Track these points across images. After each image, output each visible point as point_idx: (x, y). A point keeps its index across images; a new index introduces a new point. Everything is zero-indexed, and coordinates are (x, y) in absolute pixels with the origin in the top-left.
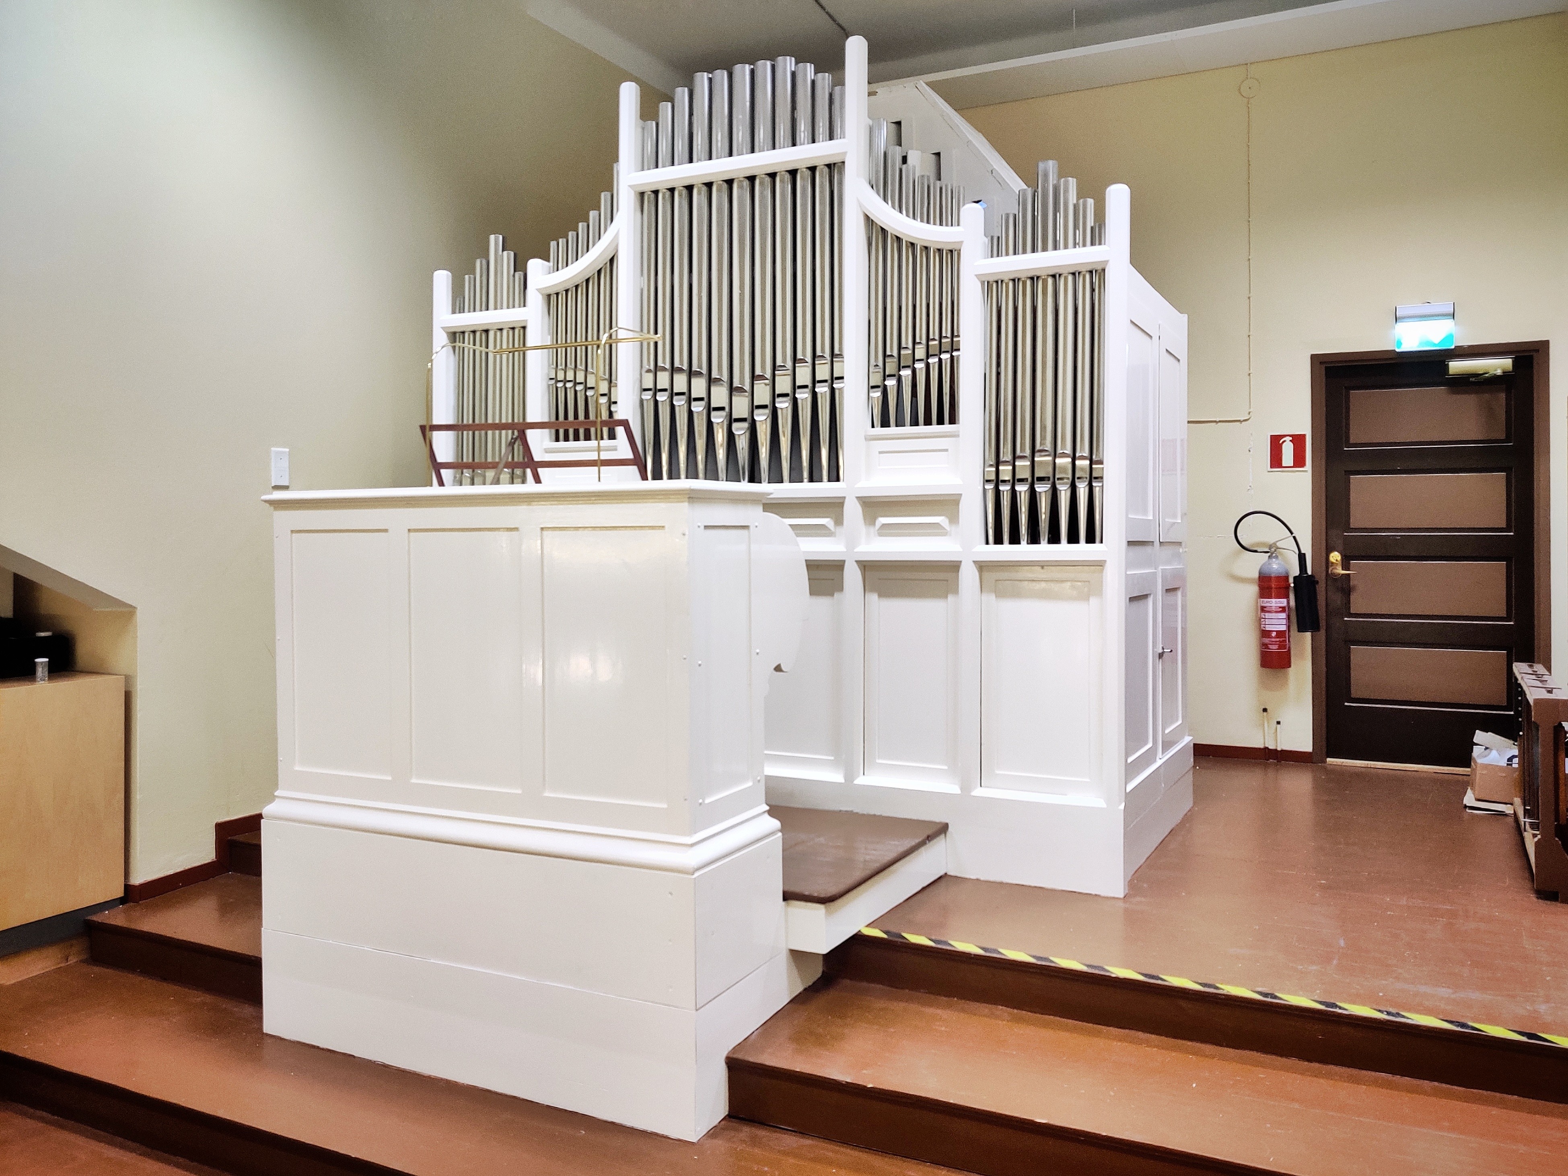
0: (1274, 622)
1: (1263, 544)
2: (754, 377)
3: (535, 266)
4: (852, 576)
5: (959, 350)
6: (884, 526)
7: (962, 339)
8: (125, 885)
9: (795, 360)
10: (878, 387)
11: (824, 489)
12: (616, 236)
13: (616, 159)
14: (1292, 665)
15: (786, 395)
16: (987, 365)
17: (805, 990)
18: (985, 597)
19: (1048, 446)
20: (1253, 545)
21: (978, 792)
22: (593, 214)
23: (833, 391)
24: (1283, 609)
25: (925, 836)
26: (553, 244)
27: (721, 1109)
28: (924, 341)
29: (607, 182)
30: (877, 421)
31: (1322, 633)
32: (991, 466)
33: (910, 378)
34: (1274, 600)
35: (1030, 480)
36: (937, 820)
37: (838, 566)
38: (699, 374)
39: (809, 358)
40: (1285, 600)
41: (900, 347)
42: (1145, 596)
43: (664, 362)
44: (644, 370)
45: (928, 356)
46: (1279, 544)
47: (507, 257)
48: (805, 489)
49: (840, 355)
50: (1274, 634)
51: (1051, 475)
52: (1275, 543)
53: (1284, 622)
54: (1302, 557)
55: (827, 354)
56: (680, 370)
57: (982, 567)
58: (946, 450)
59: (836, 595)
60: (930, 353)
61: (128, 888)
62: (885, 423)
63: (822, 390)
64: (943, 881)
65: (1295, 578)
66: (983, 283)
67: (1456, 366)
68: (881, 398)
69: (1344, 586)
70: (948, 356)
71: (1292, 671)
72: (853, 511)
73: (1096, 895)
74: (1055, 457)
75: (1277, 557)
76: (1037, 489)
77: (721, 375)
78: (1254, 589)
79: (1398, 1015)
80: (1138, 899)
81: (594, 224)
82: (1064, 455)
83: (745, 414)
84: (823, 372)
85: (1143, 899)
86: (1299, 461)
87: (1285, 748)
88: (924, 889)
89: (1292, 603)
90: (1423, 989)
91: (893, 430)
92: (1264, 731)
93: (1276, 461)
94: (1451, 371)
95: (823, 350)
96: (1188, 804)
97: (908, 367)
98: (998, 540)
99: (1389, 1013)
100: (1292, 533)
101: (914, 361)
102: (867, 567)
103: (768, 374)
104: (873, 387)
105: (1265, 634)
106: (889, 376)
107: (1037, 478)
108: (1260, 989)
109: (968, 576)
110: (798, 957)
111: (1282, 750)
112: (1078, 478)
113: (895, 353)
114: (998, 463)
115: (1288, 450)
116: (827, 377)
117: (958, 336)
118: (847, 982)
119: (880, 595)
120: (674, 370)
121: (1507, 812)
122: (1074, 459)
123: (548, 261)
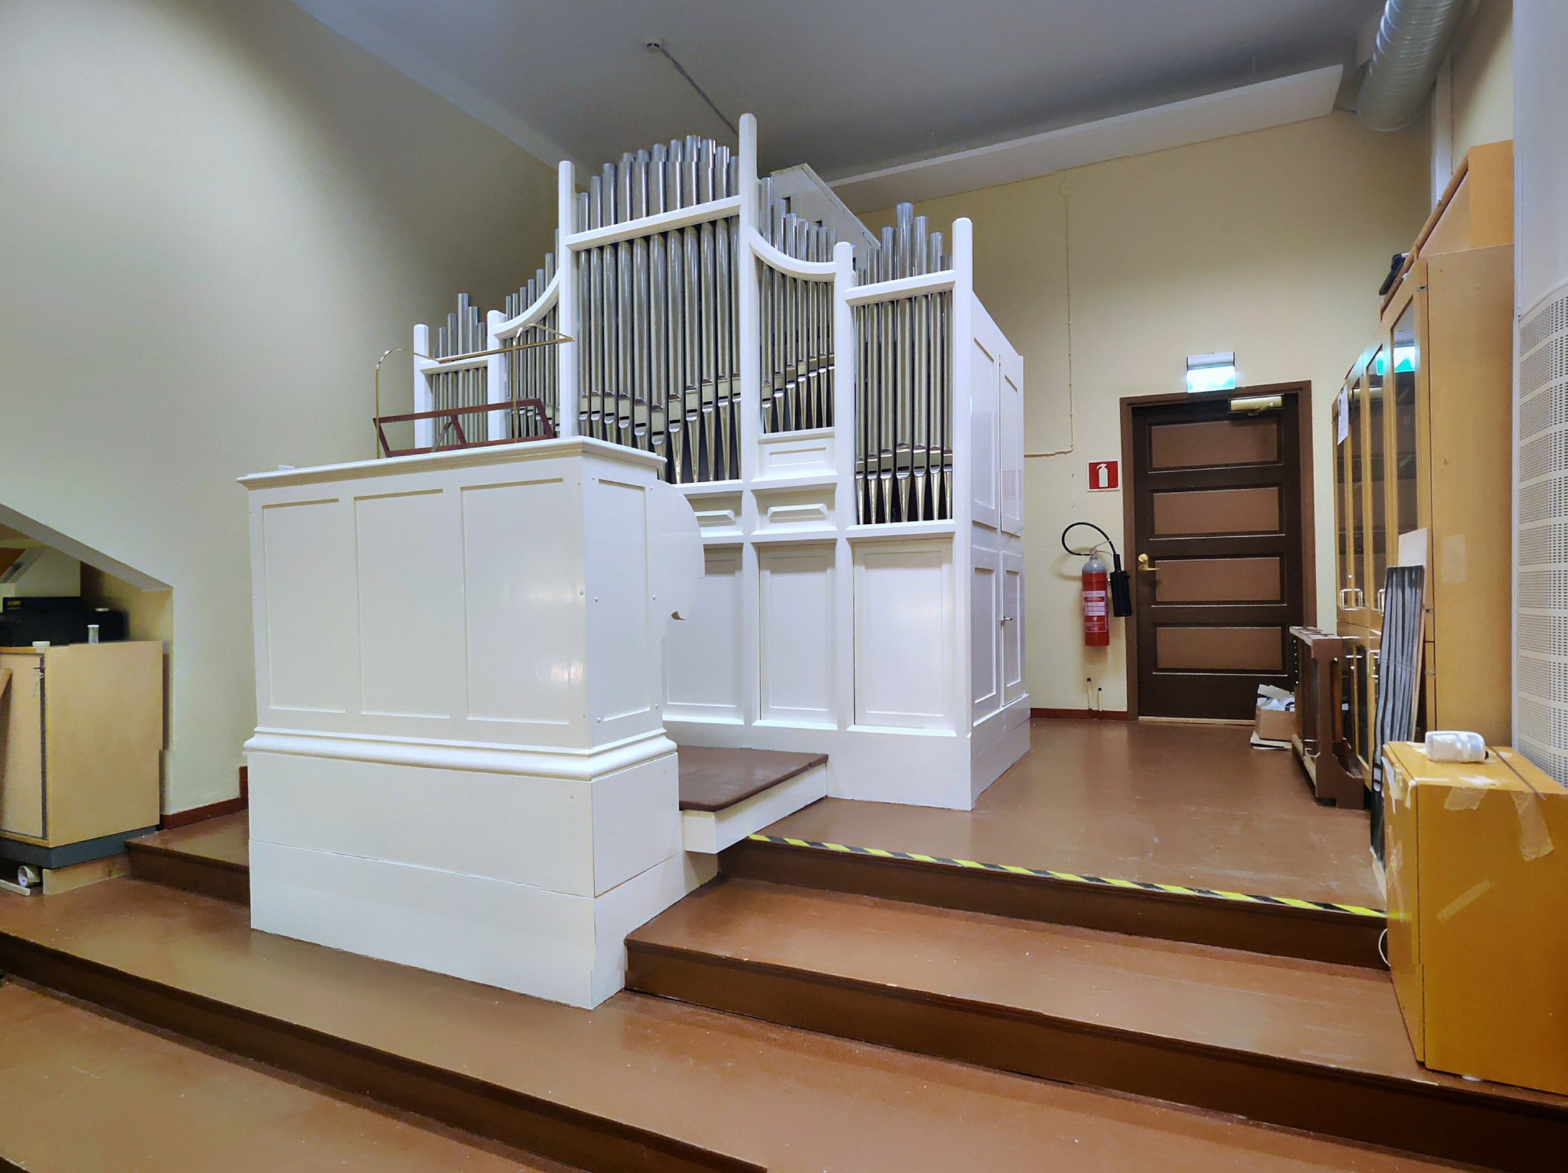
0: (1095, 609)
1: (1086, 549)
2: (668, 397)
3: (493, 316)
4: (749, 556)
5: (833, 365)
6: (775, 514)
7: (836, 356)
8: (160, 815)
9: (701, 381)
10: (768, 399)
11: (727, 485)
12: (557, 288)
13: (557, 226)
14: (1110, 642)
15: (695, 411)
16: (857, 376)
17: (701, 886)
18: (856, 568)
19: (908, 441)
20: (1078, 550)
21: (852, 728)
22: (539, 272)
23: (732, 404)
24: (1102, 599)
25: (808, 763)
26: (508, 298)
27: (617, 982)
28: (805, 360)
29: (551, 246)
30: (768, 428)
31: (1134, 616)
32: (861, 460)
33: (794, 390)
34: (1094, 592)
35: (893, 469)
36: (819, 753)
37: (737, 548)
38: (624, 397)
39: (712, 380)
40: (1104, 592)
41: (786, 365)
42: (990, 571)
43: (597, 389)
44: (581, 396)
45: (809, 371)
46: (1098, 549)
47: (472, 311)
48: (712, 486)
49: (738, 375)
50: (1095, 619)
51: (909, 465)
52: (1095, 547)
53: (1103, 609)
54: (1116, 557)
55: (727, 375)
56: (610, 395)
57: (854, 543)
58: (825, 449)
59: (737, 573)
60: (810, 369)
61: (162, 817)
62: (775, 429)
63: (723, 404)
64: (825, 801)
65: (1111, 574)
66: (852, 308)
67: (1236, 403)
68: (771, 409)
69: (1151, 580)
70: (825, 370)
71: (1109, 647)
72: (749, 502)
73: (948, 809)
74: (913, 449)
75: (1096, 558)
76: (898, 477)
77: (643, 397)
78: (1079, 585)
79: (1209, 892)
80: (983, 811)
81: (540, 280)
82: (920, 447)
83: (662, 429)
84: (724, 389)
85: (986, 811)
86: (1112, 483)
87: (1105, 709)
88: (807, 807)
89: (1110, 595)
90: (1230, 872)
91: (781, 434)
92: (1088, 695)
93: (1094, 483)
94: (1232, 408)
95: (723, 372)
96: (1026, 747)
97: (793, 381)
98: (867, 521)
99: (1200, 891)
100: (1108, 539)
101: (798, 376)
102: (763, 548)
103: (680, 395)
104: (764, 400)
105: (1088, 619)
106: (777, 390)
107: (899, 468)
108: (1086, 875)
109: (843, 551)
110: (693, 857)
111: (1103, 711)
112: (932, 466)
113: (782, 371)
114: (866, 456)
115: (1103, 474)
116: (727, 394)
117: (833, 353)
118: (738, 879)
119: (772, 572)
120: (604, 395)
121: (1286, 747)
122: (928, 450)
123: (505, 313)
